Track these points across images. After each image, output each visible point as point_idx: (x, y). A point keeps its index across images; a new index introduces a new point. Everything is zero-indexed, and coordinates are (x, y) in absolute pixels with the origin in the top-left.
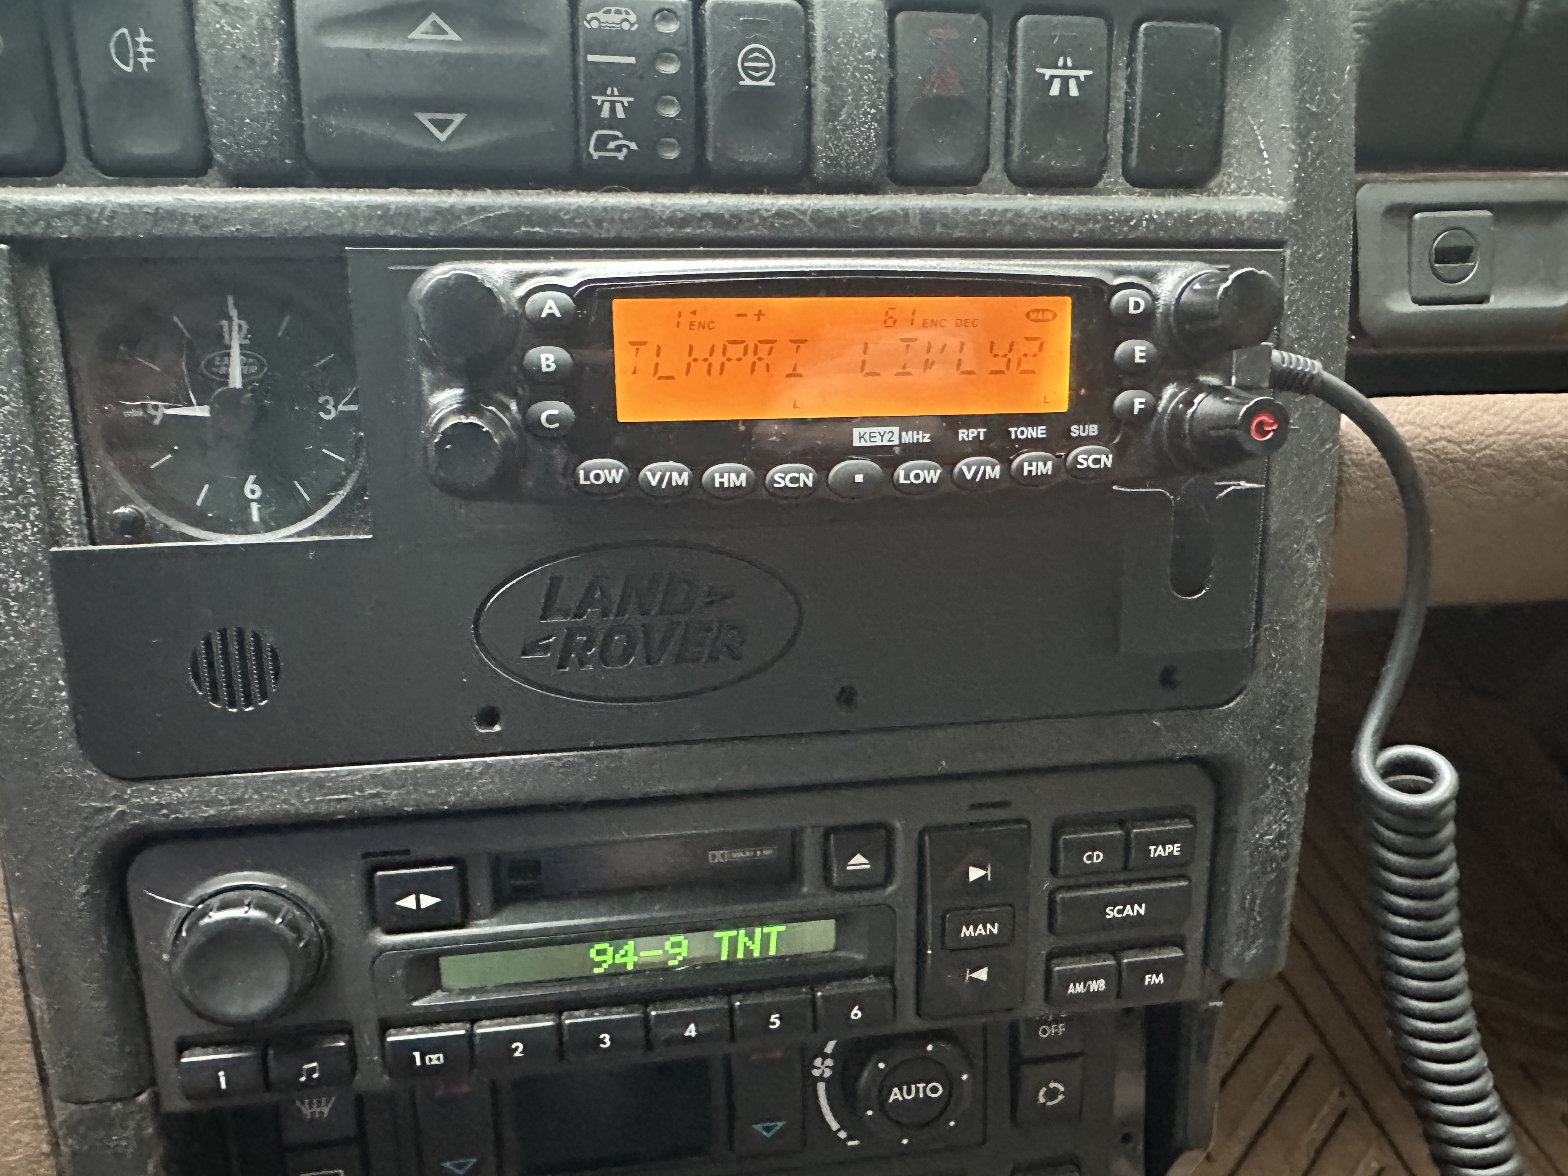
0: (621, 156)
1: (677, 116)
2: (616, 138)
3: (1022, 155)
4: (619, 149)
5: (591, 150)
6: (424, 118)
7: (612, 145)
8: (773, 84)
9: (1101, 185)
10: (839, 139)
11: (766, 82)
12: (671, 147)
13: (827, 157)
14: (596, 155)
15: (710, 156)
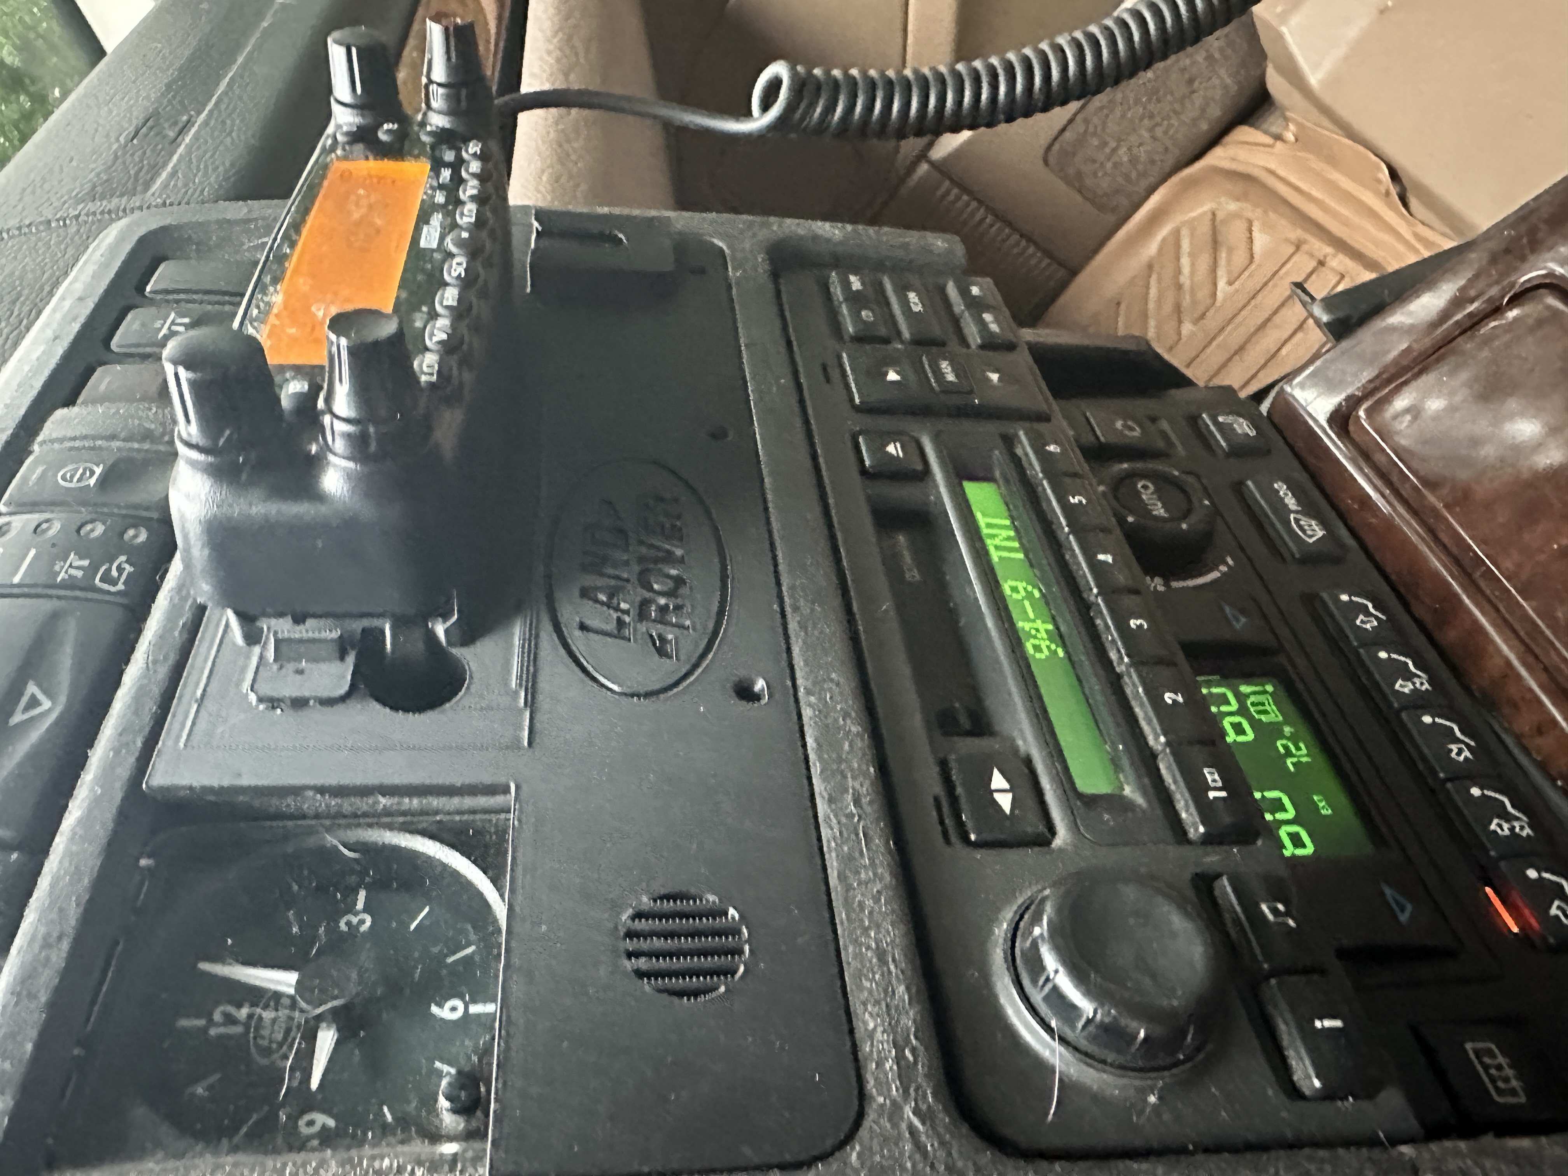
0: (128, 568)
1: (105, 527)
2: (109, 570)
4: (120, 569)
6: (17, 721)
7: (114, 573)
8: (101, 466)
11: (98, 471)
14: (120, 586)
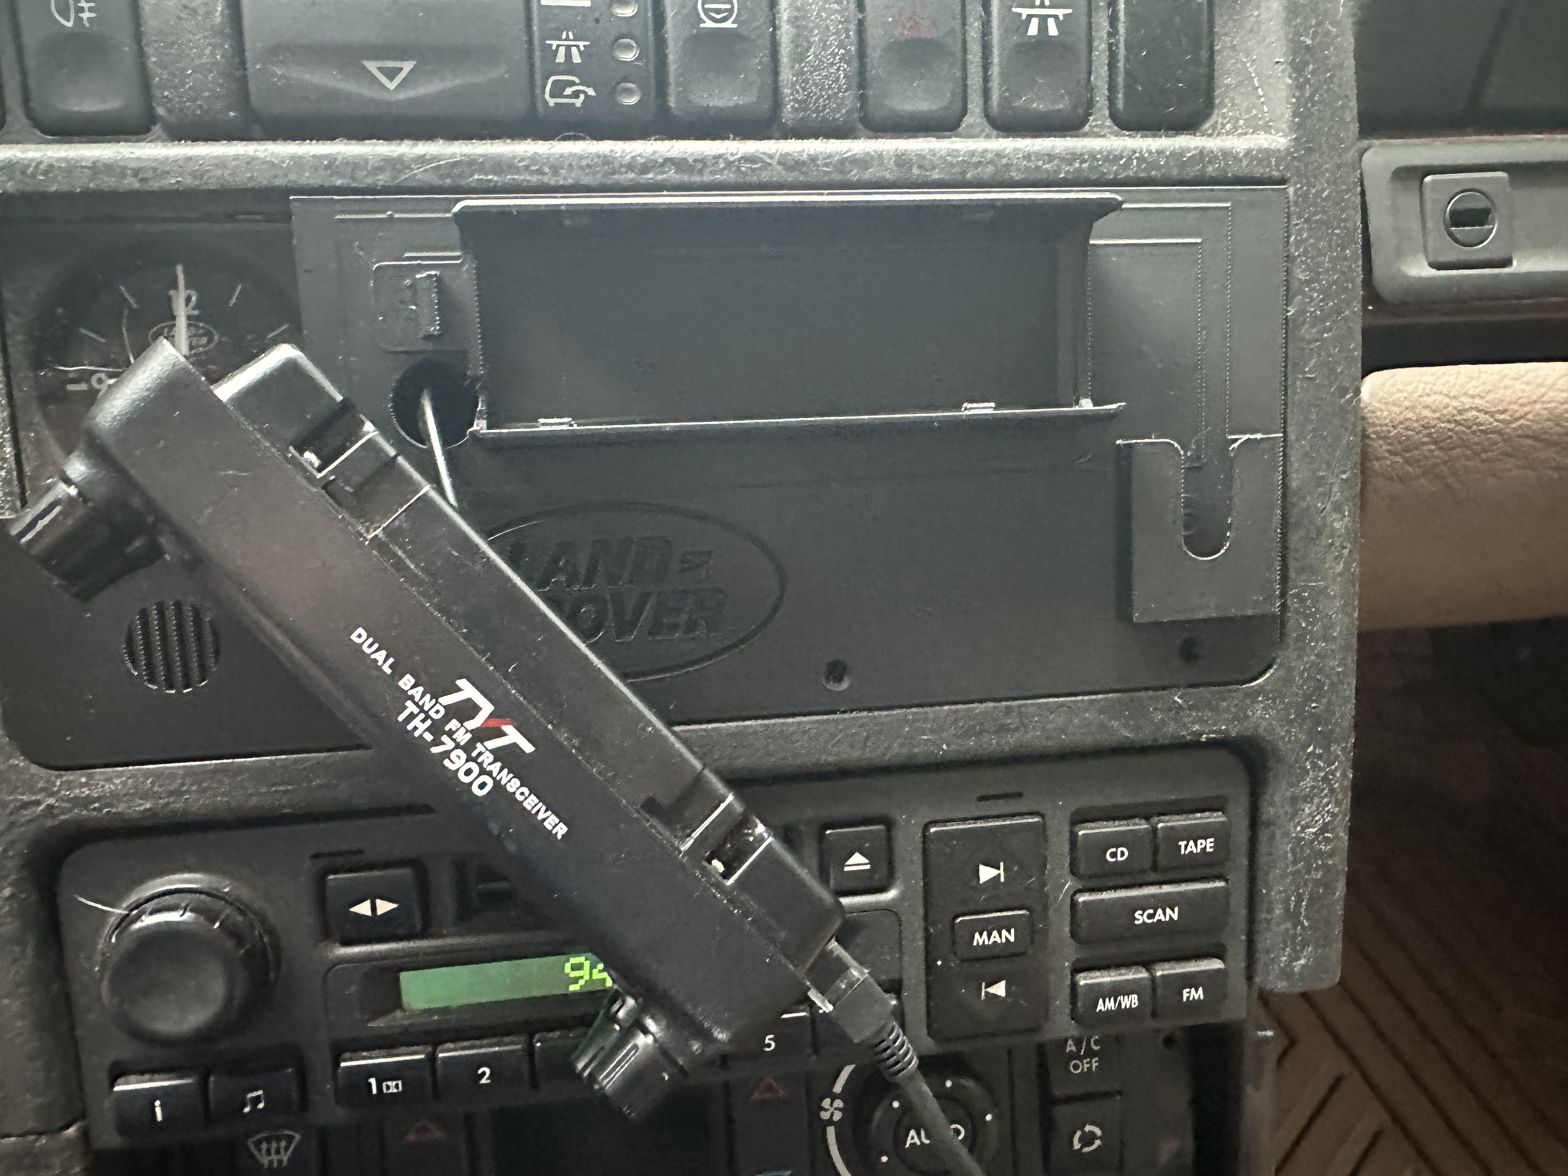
0: (578, 102)
1: (636, 60)
2: (573, 84)
3: (1003, 100)
4: (576, 95)
5: (547, 96)
6: (372, 66)
7: (568, 91)
8: (735, 26)
9: (1087, 128)
10: (806, 81)
11: (728, 24)
12: (629, 92)
13: (795, 100)
14: (552, 102)
15: (672, 102)
